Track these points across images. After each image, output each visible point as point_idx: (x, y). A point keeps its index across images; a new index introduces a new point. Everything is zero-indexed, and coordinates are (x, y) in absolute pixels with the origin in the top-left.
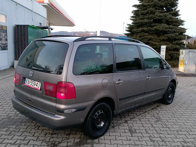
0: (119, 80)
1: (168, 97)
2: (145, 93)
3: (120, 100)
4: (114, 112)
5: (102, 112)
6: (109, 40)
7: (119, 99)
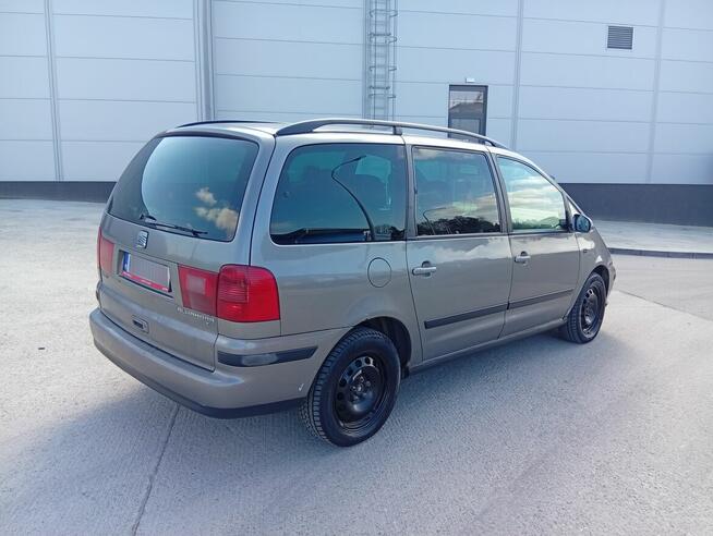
0: (426, 263)
1: (584, 322)
2: (508, 306)
3: (428, 325)
4: (409, 364)
5: (371, 365)
6: (395, 134)
7: (425, 323)
